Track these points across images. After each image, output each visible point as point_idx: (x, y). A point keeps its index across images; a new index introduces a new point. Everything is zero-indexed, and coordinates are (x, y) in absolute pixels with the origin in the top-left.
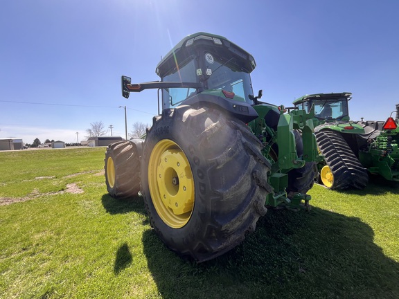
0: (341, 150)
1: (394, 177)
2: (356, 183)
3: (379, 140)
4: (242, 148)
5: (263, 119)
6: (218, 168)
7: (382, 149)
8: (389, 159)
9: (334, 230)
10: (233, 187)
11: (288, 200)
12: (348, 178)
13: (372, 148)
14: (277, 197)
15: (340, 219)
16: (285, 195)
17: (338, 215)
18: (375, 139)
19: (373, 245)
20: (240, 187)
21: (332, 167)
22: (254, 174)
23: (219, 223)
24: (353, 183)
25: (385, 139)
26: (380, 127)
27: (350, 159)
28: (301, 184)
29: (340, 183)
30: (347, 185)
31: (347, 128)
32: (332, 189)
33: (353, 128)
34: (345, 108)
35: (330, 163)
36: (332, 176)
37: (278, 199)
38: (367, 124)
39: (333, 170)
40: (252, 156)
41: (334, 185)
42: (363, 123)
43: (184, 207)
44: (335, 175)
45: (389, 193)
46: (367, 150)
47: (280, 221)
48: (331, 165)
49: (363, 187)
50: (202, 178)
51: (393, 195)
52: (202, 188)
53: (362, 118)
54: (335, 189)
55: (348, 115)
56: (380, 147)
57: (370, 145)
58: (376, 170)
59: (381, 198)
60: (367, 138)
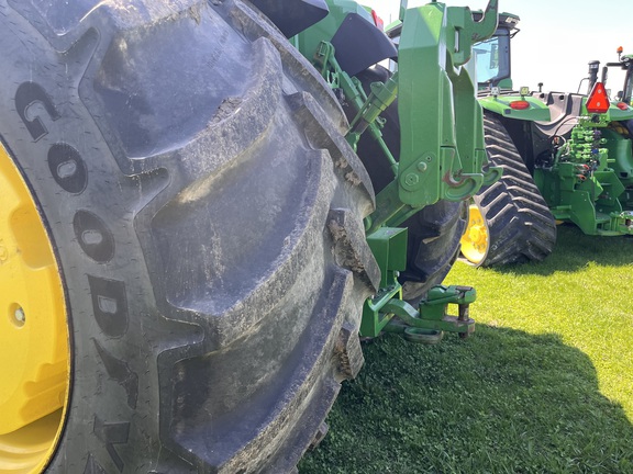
0: (504, 162)
1: (599, 226)
2: (533, 244)
3: (576, 139)
4: (285, 116)
5: (329, 44)
6: (189, 196)
7: (581, 160)
8: (594, 185)
9: (514, 377)
10: (262, 284)
11: (411, 310)
12: (520, 234)
13: (560, 158)
14: (381, 303)
15: (521, 344)
16: (397, 296)
17: (512, 332)
18: (568, 136)
19: (602, 401)
20: (288, 280)
21: (486, 209)
22: (335, 225)
23: (204, 456)
24: (526, 247)
25: (589, 135)
26: (576, 108)
27: (521, 185)
28: (434, 256)
29: (501, 246)
30: (515, 254)
31: (515, 106)
32: (484, 265)
33: (527, 105)
34: (504, 59)
35: (481, 197)
36: (486, 233)
37: (381, 311)
38: (550, 100)
39: (489, 215)
40: (325, 153)
41: (490, 255)
42: (542, 96)
43: (24, 399)
44: (493, 230)
45: (592, 264)
46: (551, 163)
47: (380, 375)
48: (484, 203)
49: (545, 254)
50: (103, 253)
51: (600, 268)
52: (109, 306)
53: (541, 85)
54: (491, 266)
55: (509, 76)
56: (578, 156)
57: (556, 150)
58: (567, 211)
59: (578, 278)
60: (550, 133)
